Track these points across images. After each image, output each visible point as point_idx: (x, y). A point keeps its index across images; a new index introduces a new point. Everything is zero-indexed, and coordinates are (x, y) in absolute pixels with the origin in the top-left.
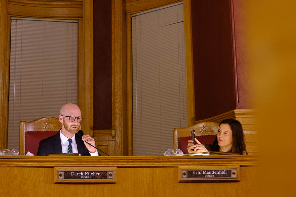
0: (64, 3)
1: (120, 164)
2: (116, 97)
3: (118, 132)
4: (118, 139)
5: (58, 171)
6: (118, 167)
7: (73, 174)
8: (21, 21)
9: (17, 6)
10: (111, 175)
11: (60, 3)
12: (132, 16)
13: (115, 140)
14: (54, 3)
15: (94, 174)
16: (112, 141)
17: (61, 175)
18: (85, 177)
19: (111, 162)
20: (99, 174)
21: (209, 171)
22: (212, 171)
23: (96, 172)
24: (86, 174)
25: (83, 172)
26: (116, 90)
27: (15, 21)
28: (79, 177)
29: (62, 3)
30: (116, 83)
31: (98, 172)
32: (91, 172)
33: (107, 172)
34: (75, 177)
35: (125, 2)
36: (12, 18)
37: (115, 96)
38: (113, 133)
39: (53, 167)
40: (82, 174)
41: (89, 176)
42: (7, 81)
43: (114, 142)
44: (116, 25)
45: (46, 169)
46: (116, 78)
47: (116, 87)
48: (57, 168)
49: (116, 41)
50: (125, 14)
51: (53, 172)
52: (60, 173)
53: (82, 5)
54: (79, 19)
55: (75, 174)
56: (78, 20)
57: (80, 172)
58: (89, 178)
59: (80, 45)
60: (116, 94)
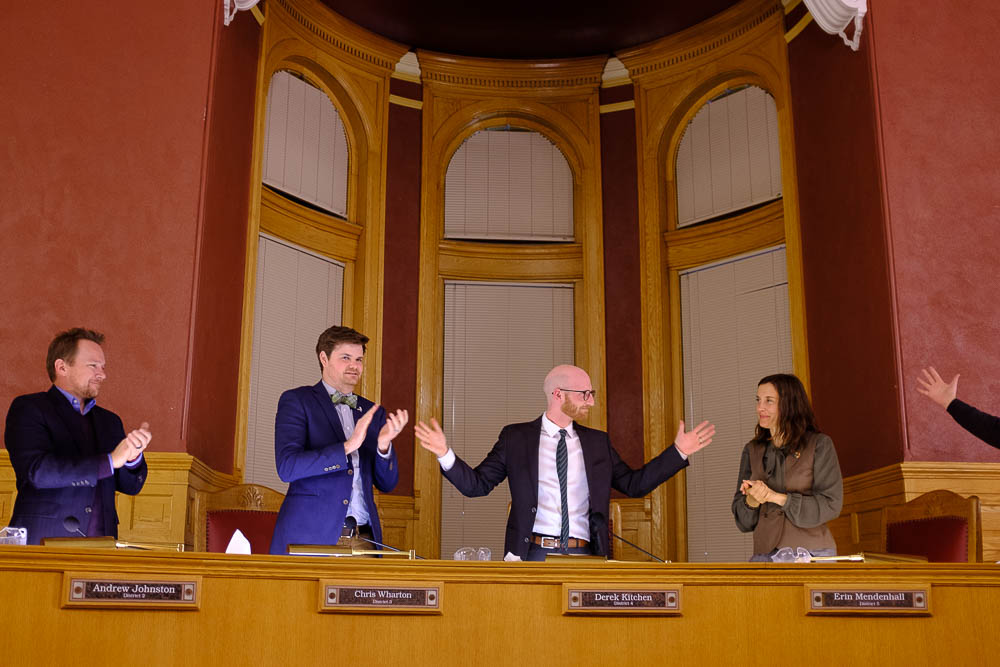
0: (547, 251)
1: (689, 578)
2: (652, 434)
3: (658, 502)
4: (657, 518)
5: (570, 591)
6: (685, 584)
7: (598, 597)
8: (463, 287)
9: (456, 259)
10: (672, 600)
11: (537, 251)
12: (680, 273)
13: (651, 520)
14: (527, 251)
15: (640, 598)
16: (646, 520)
17: (575, 599)
18: (621, 603)
19: (673, 574)
20: (650, 598)
21: (867, 594)
22: (875, 594)
23: (643, 594)
24: (624, 596)
25: (617, 594)
26: (652, 421)
27: (453, 287)
28: (611, 603)
29: (543, 251)
30: (652, 407)
31: (648, 594)
32: (634, 594)
33: (664, 594)
34: (602, 603)
35: (667, 247)
36: (446, 282)
37: (650, 433)
38: (648, 506)
39: (560, 584)
40: (616, 598)
41: (630, 602)
42: (438, 403)
43: (649, 523)
44: (651, 292)
45: (546, 586)
46: (651, 396)
47: (652, 414)
48: (567, 586)
49: (650, 323)
50: (667, 269)
51: (560, 593)
52: (574, 595)
53: (582, 253)
54: (575, 280)
55: (602, 598)
56: (574, 283)
57: (612, 594)
58: (630, 606)
59: (578, 333)
60: (653, 427)
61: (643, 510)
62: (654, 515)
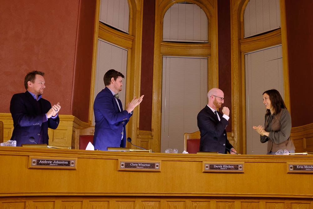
0: (198, 46)
2: (235, 110)
3: (236, 134)
4: (236, 139)
5: (206, 164)
6: (245, 162)
7: (215, 166)
8: (169, 58)
9: (167, 48)
10: (241, 167)
11: (195, 46)
12: (245, 54)
13: (234, 140)
14: (192, 46)
15: (230, 167)
16: (232, 140)
17: (207, 167)
18: (223, 169)
19: (241, 158)
20: (233, 167)
21: (308, 166)
22: (311, 166)
23: (230, 166)
24: (224, 166)
25: (222, 165)
26: (235, 105)
27: (165, 58)
28: (219, 169)
29: (197, 46)
30: (235, 101)
31: (232, 165)
32: (227, 165)
33: (238, 165)
34: (216, 169)
35: (240, 45)
36: (163, 56)
37: (234, 109)
38: (233, 135)
39: (202, 162)
40: (221, 167)
41: (226, 168)
42: (160, 99)
43: (233, 141)
44: (235, 60)
45: (197, 162)
46: (234, 97)
47: (235, 103)
48: (204, 162)
49: (234, 71)
50: (240, 53)
51: (202, 165)
52: (207, 165)
53: (211, 46)
54: (208, 56)
55: (216, 166)
56: (208, 57)
57: (220, 165)
58: (226, 169)
59: (209, 74)
60: (235, 108)
61: (231, 136)
62: (235, 138)
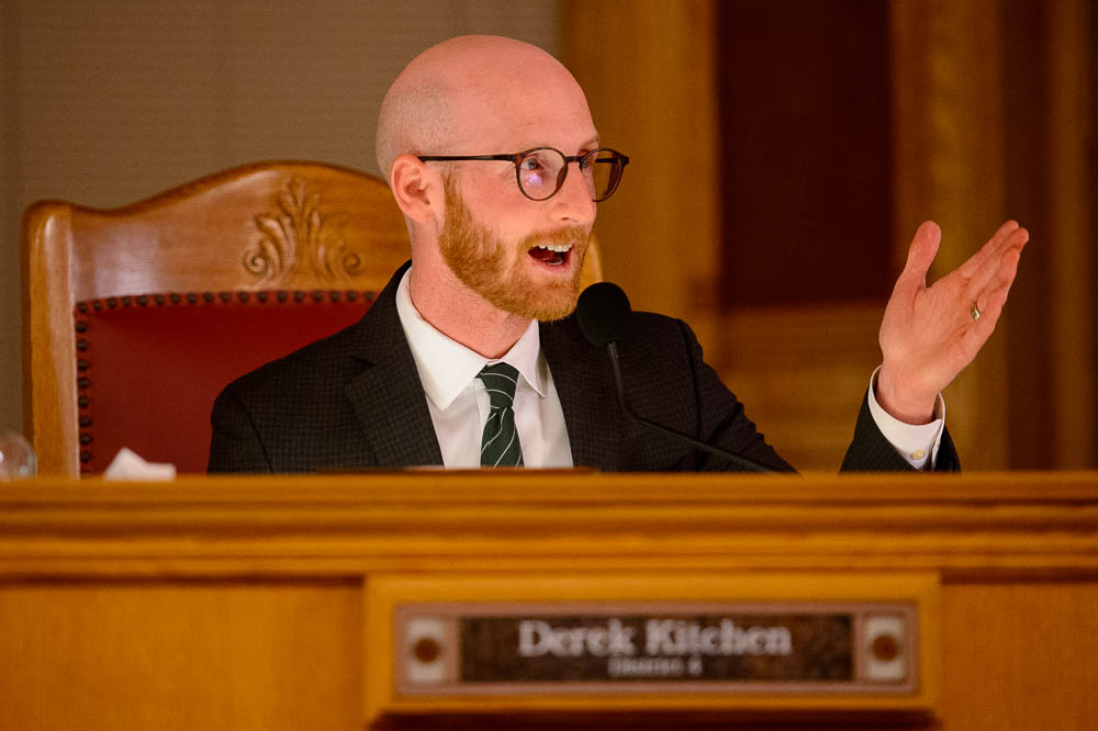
1: (970, 549)
5: (405, 611)
6: (951, 578)
7: (536, 638)
10: (885, 648)
15: (735, 641)
17: (427, 651)
18: (645, 667)
19: (891, 527)
20: (779, 641)
23: (746, 622)
24: (656, 635)
25: (627, 621)
28: (593, 667)
31: (769, 621)
32: (705, 622)
33: (845, 622)
34: (553, 668)
39: (355, 581)
40: (620, 640)
41: (686, 658)
48: (386, 589)
51: (355, 624)
52: (421, 629)
55: (552, 641)
57: (600, 622)
58: (686, 677)
